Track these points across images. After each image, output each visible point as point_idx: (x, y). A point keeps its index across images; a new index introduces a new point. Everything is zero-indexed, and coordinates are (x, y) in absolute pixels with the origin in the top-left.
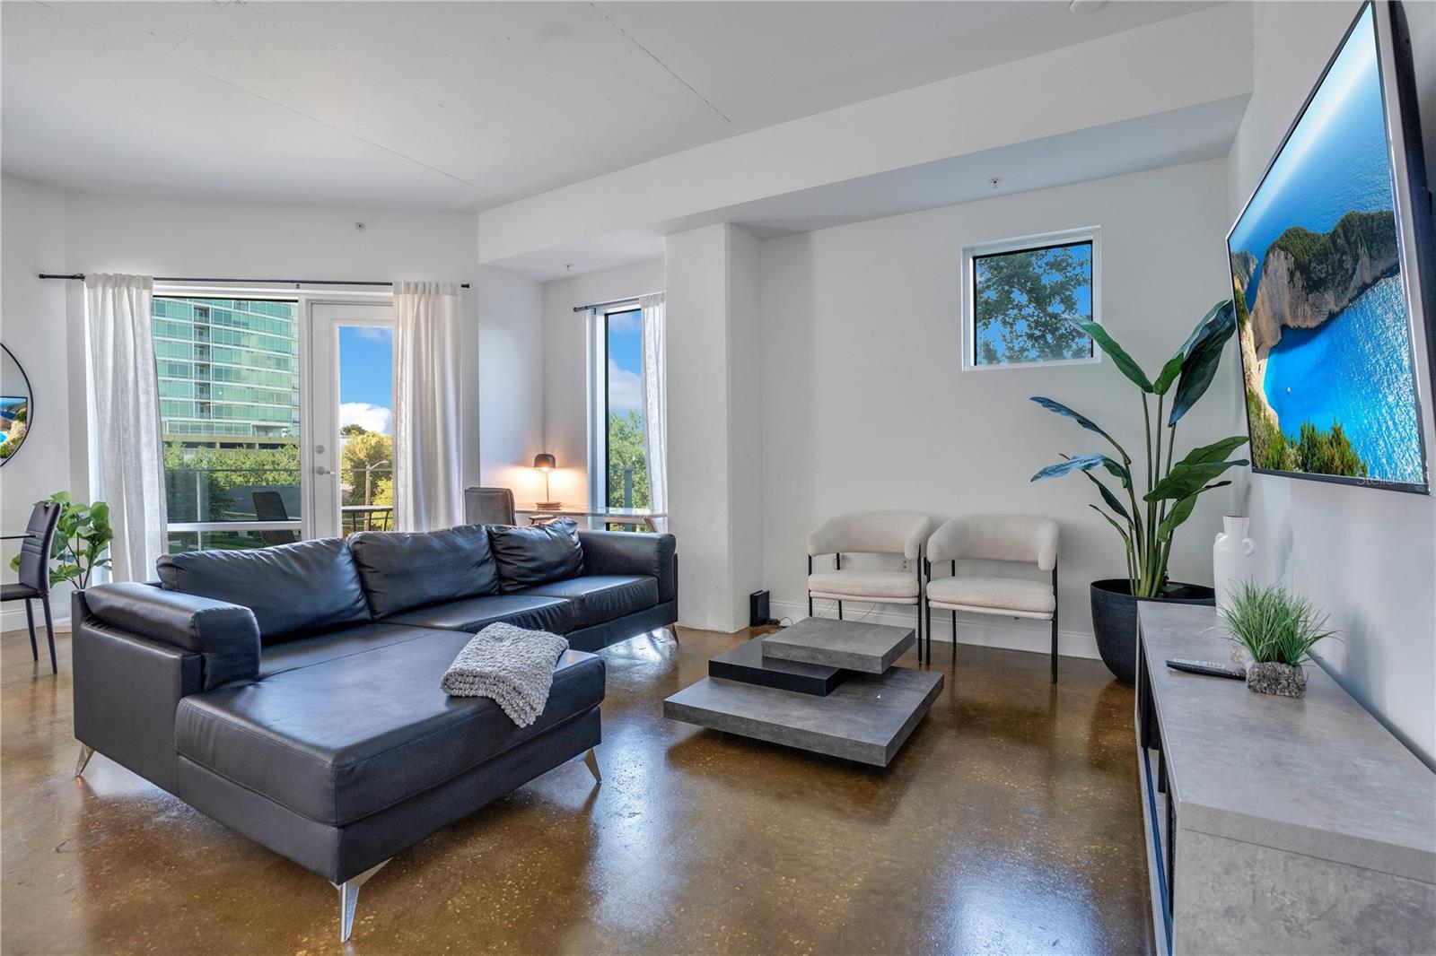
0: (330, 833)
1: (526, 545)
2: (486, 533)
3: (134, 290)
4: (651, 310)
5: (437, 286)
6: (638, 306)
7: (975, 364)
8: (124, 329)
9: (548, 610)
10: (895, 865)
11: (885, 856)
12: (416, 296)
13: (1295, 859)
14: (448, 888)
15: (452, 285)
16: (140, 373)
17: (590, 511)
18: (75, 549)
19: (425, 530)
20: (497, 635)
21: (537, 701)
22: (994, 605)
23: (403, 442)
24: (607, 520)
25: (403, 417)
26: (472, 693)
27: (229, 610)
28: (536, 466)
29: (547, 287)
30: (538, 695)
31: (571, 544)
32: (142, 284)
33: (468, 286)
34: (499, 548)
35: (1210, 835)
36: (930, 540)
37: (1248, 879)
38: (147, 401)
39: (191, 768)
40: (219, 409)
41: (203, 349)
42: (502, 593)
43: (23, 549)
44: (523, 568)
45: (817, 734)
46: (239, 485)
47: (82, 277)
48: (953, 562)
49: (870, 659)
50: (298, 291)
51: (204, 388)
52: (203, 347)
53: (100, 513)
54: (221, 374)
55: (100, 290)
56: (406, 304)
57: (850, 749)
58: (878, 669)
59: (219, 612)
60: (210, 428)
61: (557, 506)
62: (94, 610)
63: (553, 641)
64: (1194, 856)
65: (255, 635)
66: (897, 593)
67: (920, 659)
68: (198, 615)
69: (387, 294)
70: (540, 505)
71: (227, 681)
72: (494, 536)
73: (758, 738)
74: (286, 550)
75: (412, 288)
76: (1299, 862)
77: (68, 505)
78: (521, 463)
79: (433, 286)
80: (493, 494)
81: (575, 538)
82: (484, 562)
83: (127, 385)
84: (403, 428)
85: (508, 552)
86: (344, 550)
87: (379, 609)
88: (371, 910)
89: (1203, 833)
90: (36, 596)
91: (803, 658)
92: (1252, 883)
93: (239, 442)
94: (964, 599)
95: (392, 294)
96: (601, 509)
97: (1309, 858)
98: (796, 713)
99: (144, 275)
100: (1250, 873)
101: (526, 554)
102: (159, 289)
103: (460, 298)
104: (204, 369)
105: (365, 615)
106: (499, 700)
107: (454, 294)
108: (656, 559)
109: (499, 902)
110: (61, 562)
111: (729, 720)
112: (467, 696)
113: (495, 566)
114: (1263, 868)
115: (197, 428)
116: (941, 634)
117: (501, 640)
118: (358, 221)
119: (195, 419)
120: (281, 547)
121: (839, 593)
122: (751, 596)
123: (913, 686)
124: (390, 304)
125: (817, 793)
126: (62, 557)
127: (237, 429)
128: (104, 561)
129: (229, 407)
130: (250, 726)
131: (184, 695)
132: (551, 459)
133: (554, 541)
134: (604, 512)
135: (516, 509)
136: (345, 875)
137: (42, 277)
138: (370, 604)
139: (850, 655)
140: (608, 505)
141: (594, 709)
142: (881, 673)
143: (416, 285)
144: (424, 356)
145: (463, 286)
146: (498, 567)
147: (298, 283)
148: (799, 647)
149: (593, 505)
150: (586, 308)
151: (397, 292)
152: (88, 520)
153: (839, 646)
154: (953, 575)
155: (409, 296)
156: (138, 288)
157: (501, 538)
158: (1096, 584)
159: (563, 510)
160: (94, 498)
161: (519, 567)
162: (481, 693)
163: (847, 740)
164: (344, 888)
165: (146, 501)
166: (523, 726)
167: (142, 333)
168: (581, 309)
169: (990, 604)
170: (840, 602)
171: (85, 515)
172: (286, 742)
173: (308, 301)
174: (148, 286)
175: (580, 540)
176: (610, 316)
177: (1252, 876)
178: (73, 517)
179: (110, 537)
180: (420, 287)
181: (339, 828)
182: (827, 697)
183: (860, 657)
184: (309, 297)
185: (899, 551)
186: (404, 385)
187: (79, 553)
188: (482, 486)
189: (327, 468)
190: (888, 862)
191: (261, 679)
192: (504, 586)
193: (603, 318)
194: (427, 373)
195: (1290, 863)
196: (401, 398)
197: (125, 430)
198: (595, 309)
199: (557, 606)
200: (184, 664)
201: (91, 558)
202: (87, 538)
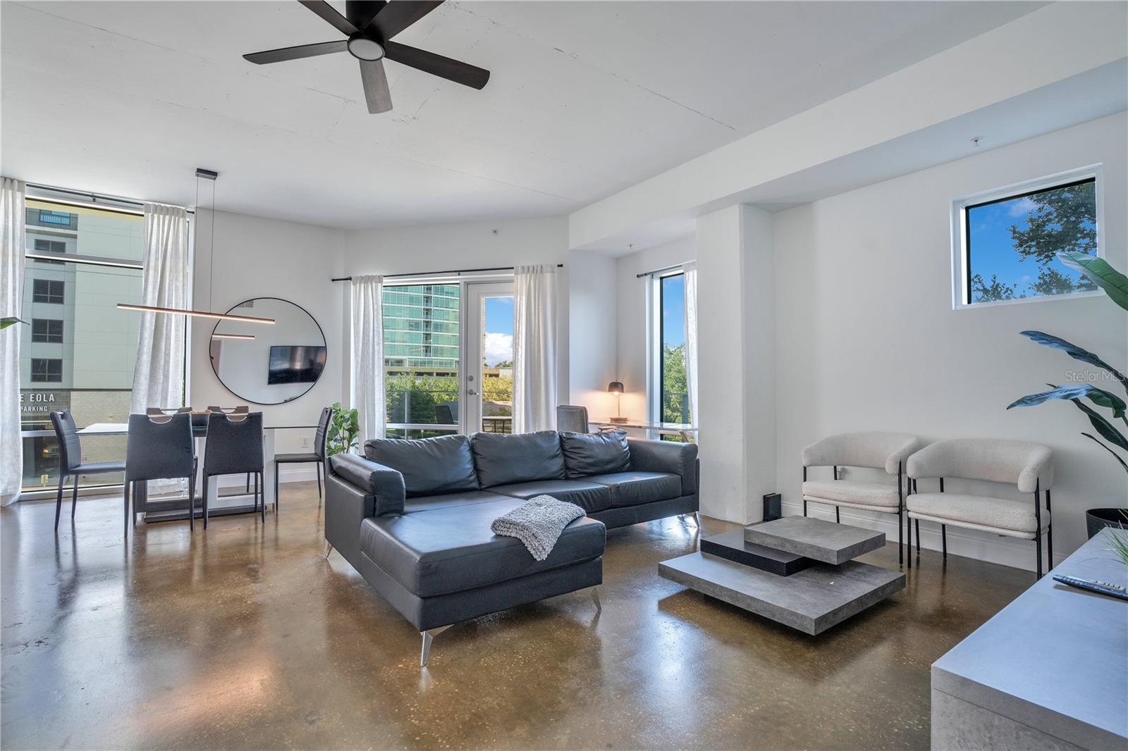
0: (416, 600)
1: (586, 447)
2: (558, 437)
3: (374, 284)
4: (691, 273)
5: (542, 267)
6: (681, 271)
7: (969, 302)
8: (368, 307)
9: (590, 492)
10: (792, 706)
11: (787, 699)
12: (528, 275)
13: (1025, 730)
14: (485, 652)
15: (551, 266)
16: (375, 333)
17: (648, 425)
18: (342, 436)
19: (532, 431)
20: (539, 502)
21: (547, 544)
22: (970, 520)
23: (519, 374)
24: (661, 432)
25: (520, 357)
26: (508, 534)
27: (390, 472)
28: (609, 391)
29: (619, 261)
30: (548, 540)
31: (620, 448)
32: (378, 281)
33: (562, 266)
34: (567, 447)
35: (955, 697)
36: (910, 458)
37: (987, 740)
38: (379, 349)
39: (366, 558)
40: (436, 349)
41: (428, 311)
42: (567, 479)
43: (317, 434)
44: (583, 462)
45: (763, 601)
46: (446, 401)
47: (350, 279)
48: (942, 480)
49: (828, 552)
50: (459, 277)
51: (427, 336)
52: (427, 310)
53: (354, 415)
54: (438, 327)
55: (358, 285)
56: (522, 281)
57: (788, 617)
58: (834, 561)
59: (384, 473)
60: (430, 363)
61: (625, 420)
62: (334, 467)
63: (573, 509)
64: (944, 713)
65: (403, 488)
66: (878, 502)
67: (901, 562)
68: (373, 473)
69: (510, 275)
70: (613, 420)
71: (387, 513)
72: (564, 439)
73: (721, 599)
74: (432, 441)
75: (527, 270)
76: (1029, 733)
77: (340, 410)
78: (599, 388)
79: (539, 268)
80: (574, 410)
81: (624, 444)
82: (556, 456)
83: (369, 340)
84: (519, 364)
85: (574, 451)
86: (465, 443)
87: (484, 482)
88: (441, 654)
89: (951, 695)
90: (320, 461)
91: (775, 545)
92: (991, 744)
93: (446, 372)
94: (941, 512)
95: (513, 275)
96: (657, 424)
97: (1037, 732)
98: (753, 585)
99: (379, 274)
100: (989, 735)
101: (586, 453)
102: (387, 281)
103: (556, 274)
104: (427, 324)
105: (475, 485)
106: (524, 541)
107: (553, 272)
108: (681, 462)
109: (510, 665)
110: (335, 443)
111: (702, 582)
112: (506, 536)
113: (562, 461)
114: (999, 732)
115: (423, 363)
116: (931, 543)
117: (540, 505)
118: (494, 229)
119: (422, 357)
120: (429, 439)
121: (826, 498)
122: (764, 497)
123: (869, 579)
124: (512, 281)
125: (755, 646)
126: (336, 440)
127: (446, 364)
128: (355, 444)
129: (442, 349)
130: (396, 542)
131: (365, 518)
132: (620, 386)
133: (607, 444)
134: (659, 426)
135: (589, 421)
136: (425, 627)
137: (333, 280)
138: (478, 478)
139: (812, 546)
140: (662, 421)
141: (598, 559)
142: (836, 564)
143: (529, 268)
144: (533, 315)
145: (558, 266)
146: (565, 460)
147: (459, 272)
148: (771, 536)
149: (650, 421)
150: (646, 274)
151: (516, 274)
152: (349, 419)
153: (806, 539)
154: (942, 491)
155: (524, 275)
156: (376, 282)
157: (570, 441)
158: (1091, 512)
159: (629, 424)
160: (352, 407)
161: (580, 462)
162: (513, 535)
163: (785, 610)
164: (423, 634)
165: (376, 409)
166: (538, 560)
167: (377, 309)
168: (642, 275)
169: (965, 518)
170: (837, 508)
171: (347, 416)
172: (402, 546)
173: (465, 282)
174: (381, 281)
175: (629, 445)
176: (664, 280)
177: (990, 738)
178: (341, 417)
179: (358, 430)
180: (531, 269)
181: (422, 598)
182: (787, 577)
183: (819, 549)
184: (466, 280)
185: (882, 467)
186: (520, 335)
187: (344, 438)
188: (570, 405)
189: (475, 391)
190: (787, 703)
191: (404, 514)
192: (568, 474)
193: (659, 281)
194: (535, 327)
195: (1021, 733)
196: (519, 344)
197: (367, 367)
198: (652, 274)
199: (597, 490)
200: (365, 499)
201: (349, 441)
202: (347, 430)
